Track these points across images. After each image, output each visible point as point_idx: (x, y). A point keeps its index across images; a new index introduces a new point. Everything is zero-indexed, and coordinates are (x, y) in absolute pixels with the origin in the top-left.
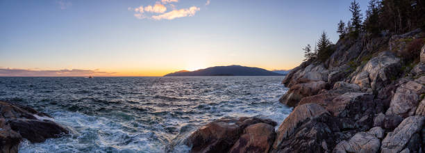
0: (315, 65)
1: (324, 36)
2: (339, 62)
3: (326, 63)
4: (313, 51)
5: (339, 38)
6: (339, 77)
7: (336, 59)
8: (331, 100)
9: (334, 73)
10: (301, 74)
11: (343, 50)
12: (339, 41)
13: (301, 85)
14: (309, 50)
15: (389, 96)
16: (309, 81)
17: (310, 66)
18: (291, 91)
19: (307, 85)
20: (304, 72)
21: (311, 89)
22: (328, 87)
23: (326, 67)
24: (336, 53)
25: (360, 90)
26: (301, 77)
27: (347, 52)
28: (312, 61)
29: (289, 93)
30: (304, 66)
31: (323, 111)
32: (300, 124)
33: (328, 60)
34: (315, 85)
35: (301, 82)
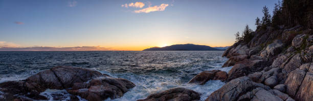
0: (242, 45)
1: (247, 27)
2: (256, 44)
3: (249, 44)
4: (241, 36)
5: (256, 28)
6: (254, 53)
7: (254, 43)
8: (248, 63)
9: (252, 50)
10: (234, 51)
11: (258, 37)
12: (257, 30)
13: (235, 57)
14: (238, 36)
15: (273, 61)
16: (239, 55)
17: (239, 46)
18: (230, 59)
19: (238, 57)
20: (236, 49)
21: (240, 58)
22: (249, 58)
23: (249, 47)
24: (254, 38)
25: (262, 59)
26: (235, 52)
27: (260, 39)
28: (240, 43)
29: (229, 60)
30: (236, 45)
31: (245, 66)
32: (236, 70)
33: (249, 43)
34: (242, 57)
35: (235, 55)
